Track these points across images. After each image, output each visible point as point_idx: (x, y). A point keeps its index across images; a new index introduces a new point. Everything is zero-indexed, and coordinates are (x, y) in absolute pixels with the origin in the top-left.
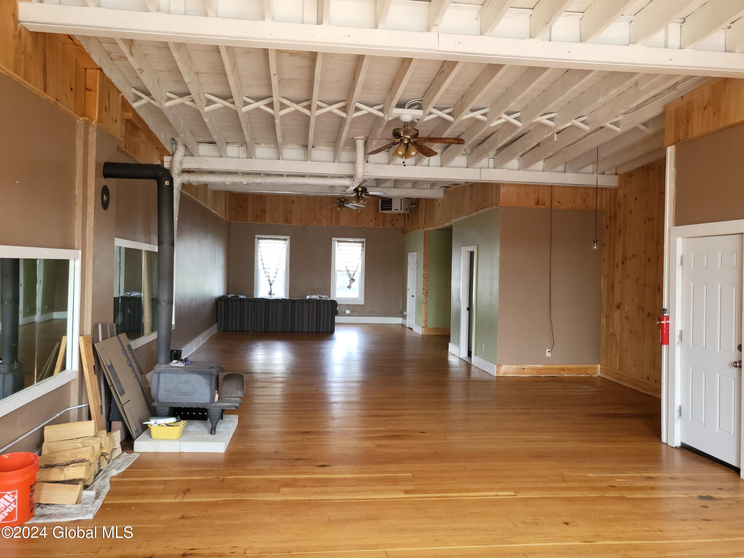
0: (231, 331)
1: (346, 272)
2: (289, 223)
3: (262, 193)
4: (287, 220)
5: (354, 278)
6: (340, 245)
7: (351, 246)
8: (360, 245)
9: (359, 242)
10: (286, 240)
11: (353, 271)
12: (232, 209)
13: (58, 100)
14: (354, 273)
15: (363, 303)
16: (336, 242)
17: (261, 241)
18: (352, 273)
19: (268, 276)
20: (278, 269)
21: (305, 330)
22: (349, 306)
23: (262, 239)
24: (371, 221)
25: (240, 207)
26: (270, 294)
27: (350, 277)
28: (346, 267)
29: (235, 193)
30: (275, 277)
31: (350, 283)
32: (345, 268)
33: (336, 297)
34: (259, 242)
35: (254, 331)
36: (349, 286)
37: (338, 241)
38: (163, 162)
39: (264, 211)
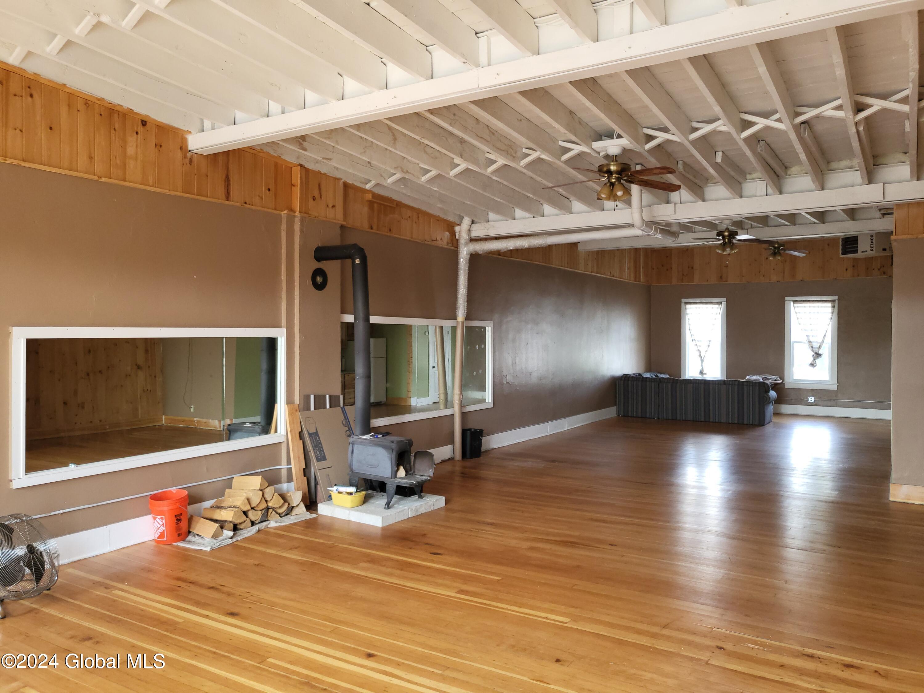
0: (631, 417)
1: (807, 345)
2: (724, 282)
3: (689, 246)
4: (721, 277)
5: (820, 352)
6: (798, 307)
7: (814, 307)
8: (829, 305)
9: (826, 301)
10: (721, 303)
11: (817, 342)
12: (653, 269)
13: (247, 203)
14: (819, 345)
15: (835, 387)
16: (792, 303)
17: (688, 306)
18: (816, 345)
19: (699, 350)
20: (710, 341)
21: (723, 420)
22: (814, 392)
23: (690, 303)
24: (847, 270)
25: (663, 266)
26: (701, 373)
27: (813, 351)
28: (808, 336)
29: (655, 249)
30: (706, 351)
31: (814, 360)
32: (806, 339)
33: (794, 378)
34: (686, 308)
35: (659, 418)
36: (813, 363)
37: (794, 302)
38: (455, 232)
39: (692, 268)
